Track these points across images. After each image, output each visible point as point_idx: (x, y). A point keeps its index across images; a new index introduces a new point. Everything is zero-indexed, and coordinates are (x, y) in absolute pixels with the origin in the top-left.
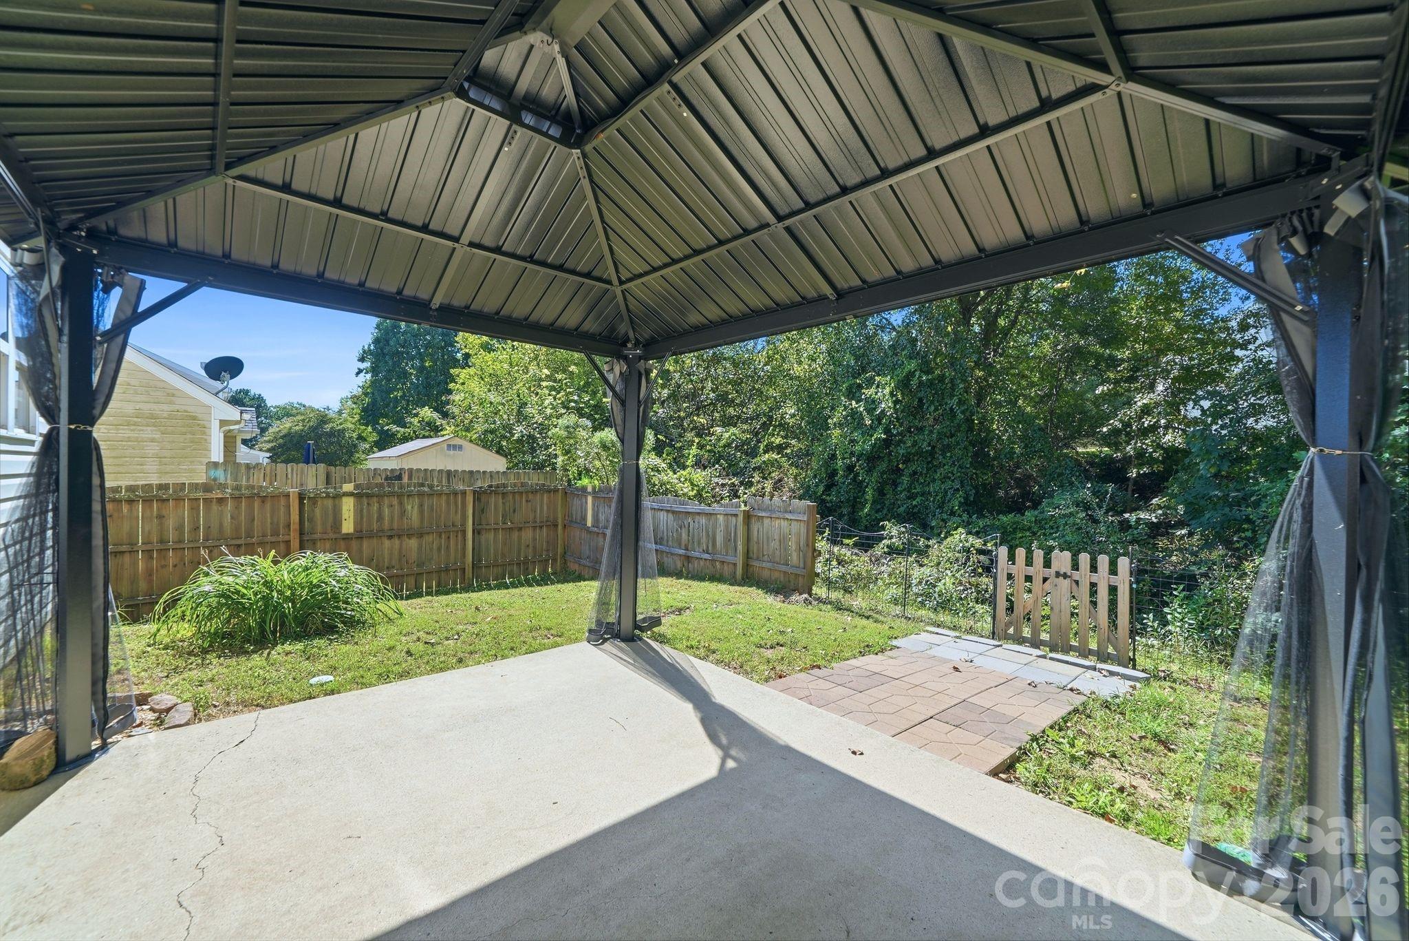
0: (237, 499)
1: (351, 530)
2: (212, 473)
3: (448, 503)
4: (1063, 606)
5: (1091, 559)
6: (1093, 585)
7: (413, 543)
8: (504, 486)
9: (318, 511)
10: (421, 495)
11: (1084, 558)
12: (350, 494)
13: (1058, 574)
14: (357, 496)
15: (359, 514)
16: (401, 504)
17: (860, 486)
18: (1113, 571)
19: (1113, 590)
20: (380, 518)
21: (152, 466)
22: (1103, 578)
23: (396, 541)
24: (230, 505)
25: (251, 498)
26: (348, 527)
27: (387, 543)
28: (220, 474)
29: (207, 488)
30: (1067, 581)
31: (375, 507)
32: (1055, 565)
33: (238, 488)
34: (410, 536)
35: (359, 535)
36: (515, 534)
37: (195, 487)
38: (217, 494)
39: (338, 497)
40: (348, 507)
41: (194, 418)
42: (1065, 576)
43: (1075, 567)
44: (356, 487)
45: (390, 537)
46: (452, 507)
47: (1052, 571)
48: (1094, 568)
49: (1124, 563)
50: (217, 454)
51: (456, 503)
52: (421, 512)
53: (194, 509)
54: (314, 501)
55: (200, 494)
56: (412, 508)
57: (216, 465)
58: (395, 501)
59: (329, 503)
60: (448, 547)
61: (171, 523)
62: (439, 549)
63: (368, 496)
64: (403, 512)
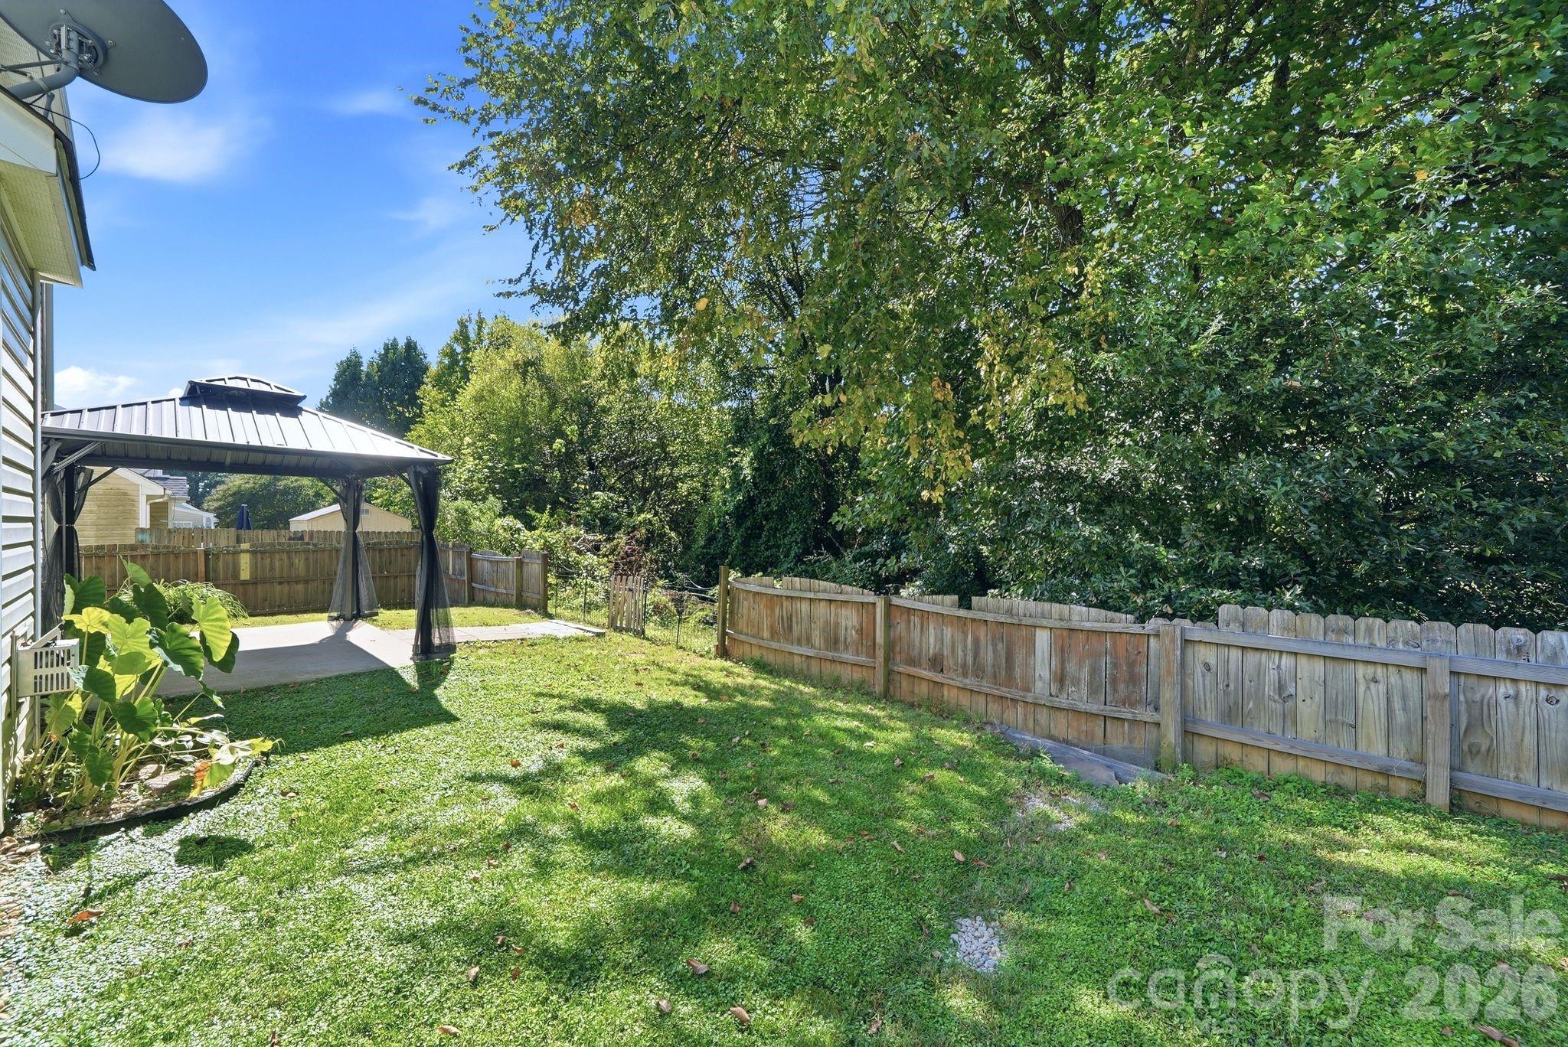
0: (157, 555)
1: (247, 577)
2: (140, 537)
3: (330, 557)
7: (300, 587)
8: (381, 544)
9: (221, 565)
10: (307, 551)
12: (247, 551)
14: (253, 553)
15: (254, 567)
16: (289, 558)
17: (728, 540)
20: (272, 569)
23: (286, 587)
24: (151, 560)
25: (167, 554)
26: (245, 575)
27: (278, 588)
28: (146, 538)
29: (133, 548)
31: (268, 561)
33: (156, 547)
34: (297, 583)
35: (254, 582)
36: (392, 582)
37: (124, 547)
38: (142, 551)
39: (237, 553)
40: (245, 561)
41: (125, 494)
44: (252, 546)
45: (281, 583)
46: (335, 561)
50: (144, 522)
52: (307, 565)
54: (217, 556)
55: (128, 552)
56: (299, 561)
57: (143, 530)
58: (285, 557)
59: (230, 557)
60: (331, 591)
61: (107, 572)
62: (323, 592)
63: (262, 552)
64: (292, 565)
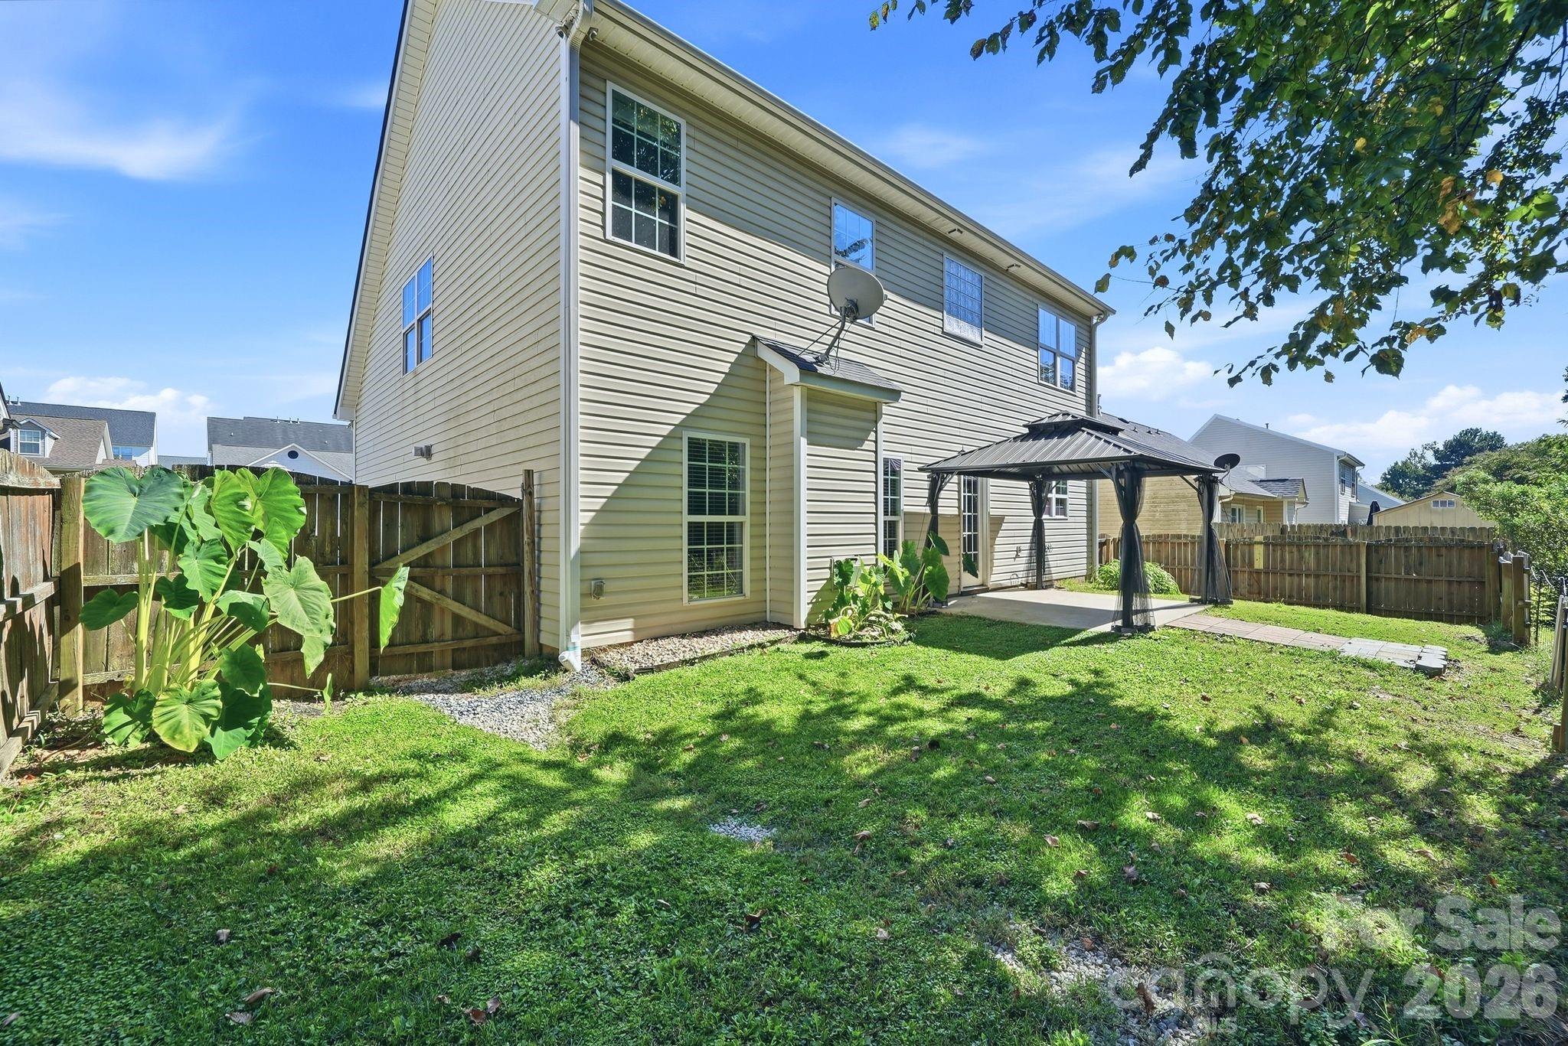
0: (1193, 543)
1: (1261, 567)
3: (1343, 553)
9: (1238, 554)
10: (1317, 546)
12: (1261, 543)
14: (1266, 545)
15: (1267, 558)
16: (1299, 551)
20: (1283, 561)
21: (1184, 526)
23: (1297, 578)
24: (1190, 547)
26: (1259, 564)
27: (1290, 578)
31: (1279, 553)
33: (1193, 537)
34: (1307, 576)
35: (1266, 571)
38: (1183, 540)
39: (1252, 544)
40: (1259, 551)
44: (1265, 538)
45: (1291, 575)
46: (1348, 558)
51: (1351, 554)
52: (1318, 559)
53: (1173, 548)
54: (1236, 546)
55: (1176, 541)
56: (1310, 556)
58: (1295, 549)
59: (1246, 547)
60: (1343, 589)
62: (1335, 588)
63: (1273, 545)
64: (1301, 558)
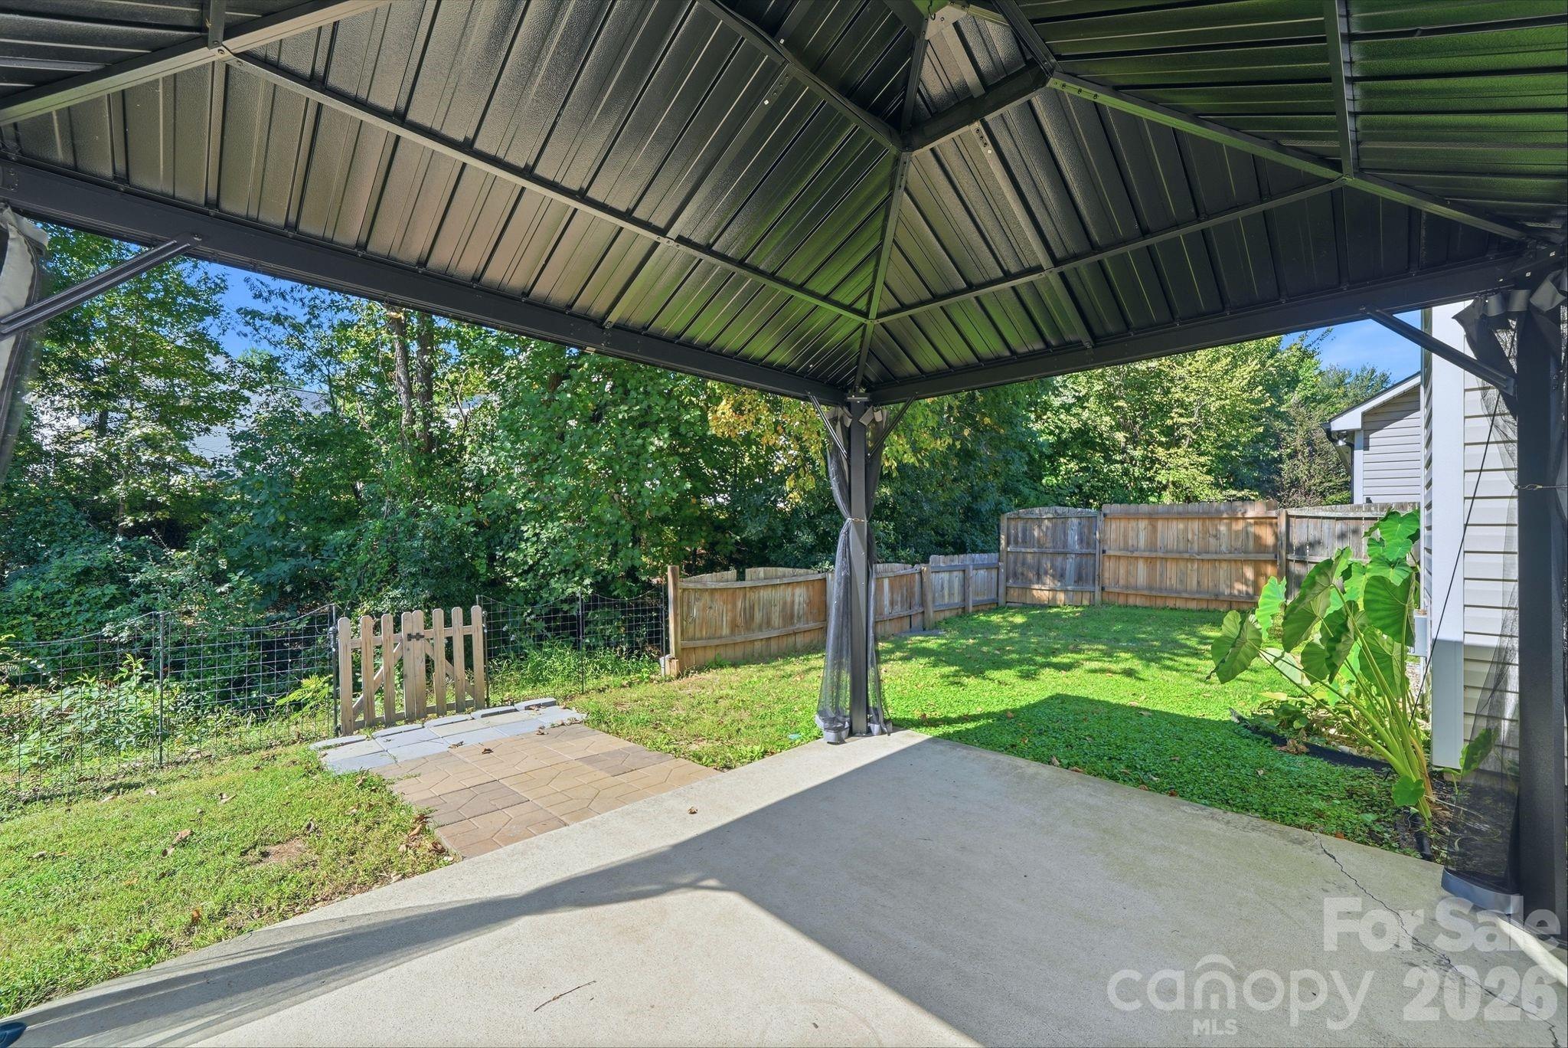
4: (417, 669)
5: (445, 613)
6: (450, 639)
11: (438, 614)
13: (410, 637)
18: (467, 621)
19: (468, 640)
22: (458, 631)
30: (422, 641)
32: (406, 628)
42: (419, 637)
43: (428, 624)
47: (403, 634)
48: (448, 622)
49: (477, 611)
